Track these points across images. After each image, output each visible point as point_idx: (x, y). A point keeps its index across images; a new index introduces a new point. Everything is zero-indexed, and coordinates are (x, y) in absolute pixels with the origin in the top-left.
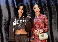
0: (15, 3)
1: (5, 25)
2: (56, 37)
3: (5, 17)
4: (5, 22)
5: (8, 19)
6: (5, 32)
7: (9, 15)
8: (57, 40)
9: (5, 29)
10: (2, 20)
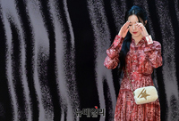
0: (66, 9)
1: (41, 67)
2: (173, 96)
3: (41, 48)
4: (41, 59)
5: (48, 51)
6: (41, 85)
7: (50, 42)
8: (174, 104)
9: (41, 78)
10: (33, 55)
